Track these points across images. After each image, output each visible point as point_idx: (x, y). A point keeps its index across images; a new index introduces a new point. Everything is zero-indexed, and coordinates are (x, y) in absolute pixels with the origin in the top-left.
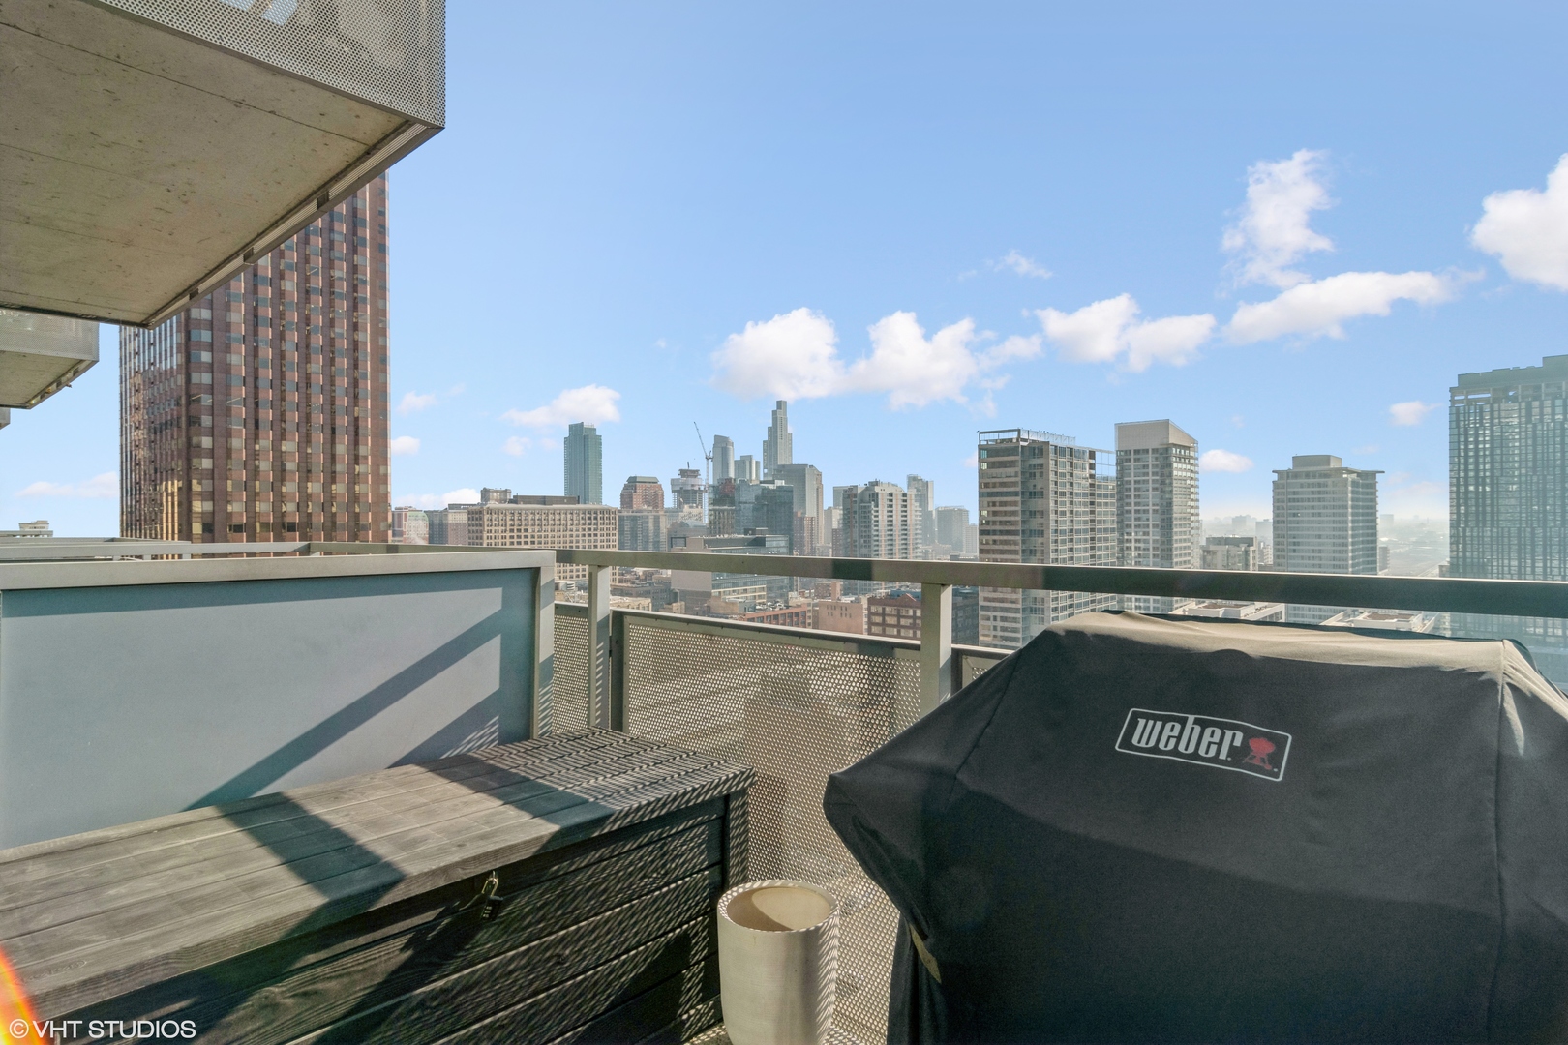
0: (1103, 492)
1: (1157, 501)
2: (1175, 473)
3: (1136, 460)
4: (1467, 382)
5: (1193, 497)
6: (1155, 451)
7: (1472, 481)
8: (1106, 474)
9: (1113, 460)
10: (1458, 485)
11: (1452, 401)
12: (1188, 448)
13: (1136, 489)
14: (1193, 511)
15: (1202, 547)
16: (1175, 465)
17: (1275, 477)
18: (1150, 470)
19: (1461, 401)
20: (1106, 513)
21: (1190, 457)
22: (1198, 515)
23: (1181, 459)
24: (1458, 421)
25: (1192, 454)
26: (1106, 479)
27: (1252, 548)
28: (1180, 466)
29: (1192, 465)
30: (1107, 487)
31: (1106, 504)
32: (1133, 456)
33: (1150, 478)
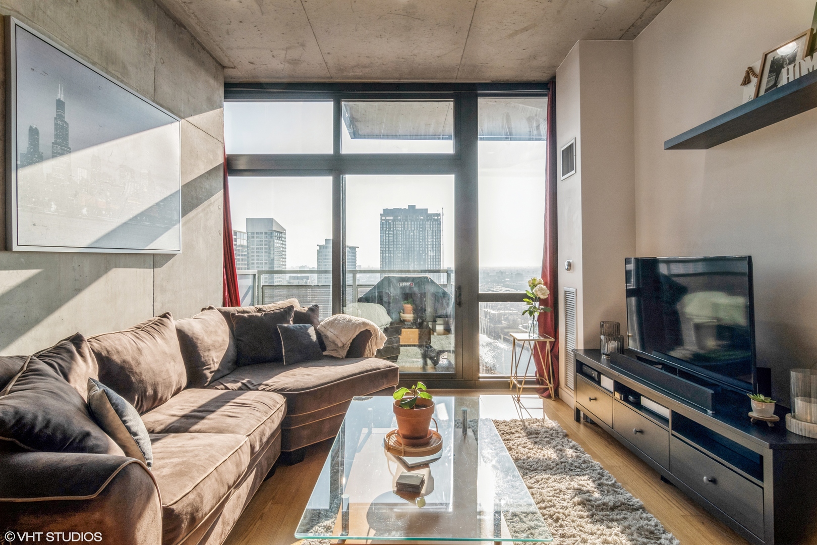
0: (241, 253)
1: (267, 258)
2: (275, 245)
3: (257, 237)
4: (386, 212)
5: (283, 256)
6: (266, 233)
7: (387, 252)
8: (242, 244)
9: (245, 236)
10: (383, 253)
11: (381, 219)
12: (281, 233)
13: (257, 252)
14: (283, 263)
15: (287, 281)
16: (275, 241)
17: (318, 248)
18: (264, 243)
19: (384, 220)
20: (242, 264)
21: (282, 237)
22: (285, 265)
23: (279, 238)
24: (383, 228)
25: (283, 236)
26: (242, 246)
27: (308, 281)
28: (278, 241)
29: (283, 241)
30: (242, 251)
31: (242, 259)
32: (255, 235)
33: (264, 246)
